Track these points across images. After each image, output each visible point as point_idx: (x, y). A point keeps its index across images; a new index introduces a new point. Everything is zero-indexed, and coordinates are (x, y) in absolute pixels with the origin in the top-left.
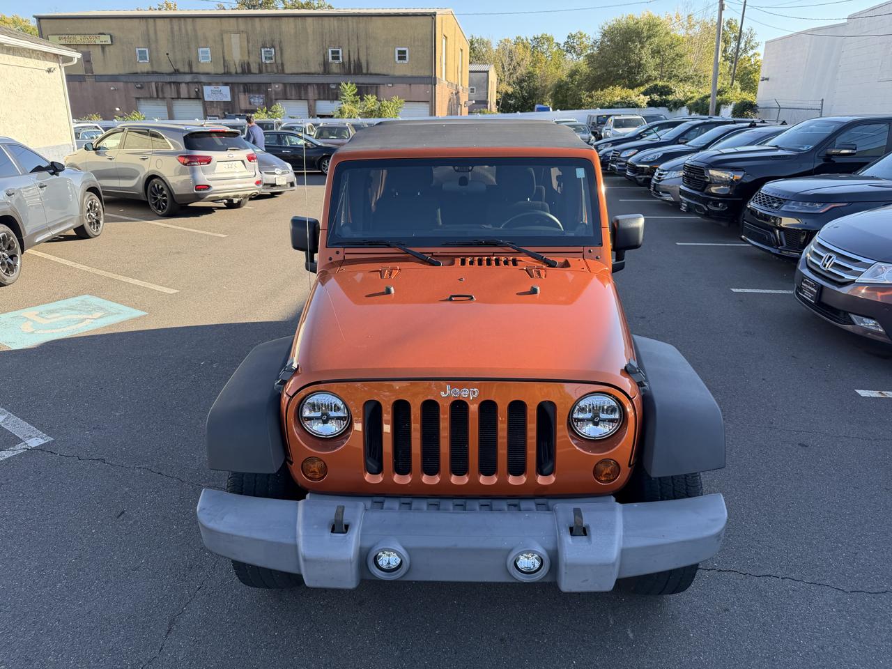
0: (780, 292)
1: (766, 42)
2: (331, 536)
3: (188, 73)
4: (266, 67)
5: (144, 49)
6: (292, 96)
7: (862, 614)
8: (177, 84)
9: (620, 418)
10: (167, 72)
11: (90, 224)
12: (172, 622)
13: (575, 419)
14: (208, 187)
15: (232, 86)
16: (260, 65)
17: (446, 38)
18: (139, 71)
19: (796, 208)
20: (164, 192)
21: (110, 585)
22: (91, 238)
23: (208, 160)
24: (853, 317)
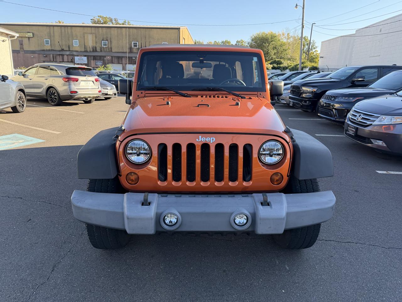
0: (337, 136)
1: (322, 42)
2: (142, 207)
3: (68, 51)
4: (104, 49)
5: (48, 40)
6: (115, 62)
7: (395, 257)
8: (63, 55)
9: (283, 153)
10: (59, 50)
11: (19, 106)
12: (54, 266)
13: (261, 154)
14: (76, 92)
15: (88, 57)
16: (101, 48)
17: (184, 39)
18: (45, 49)
19: (342, 100)
20: (55, 94)
21: (22, 251)
22: (19, 112)
23: (77, 80)
24: (372, 140)
